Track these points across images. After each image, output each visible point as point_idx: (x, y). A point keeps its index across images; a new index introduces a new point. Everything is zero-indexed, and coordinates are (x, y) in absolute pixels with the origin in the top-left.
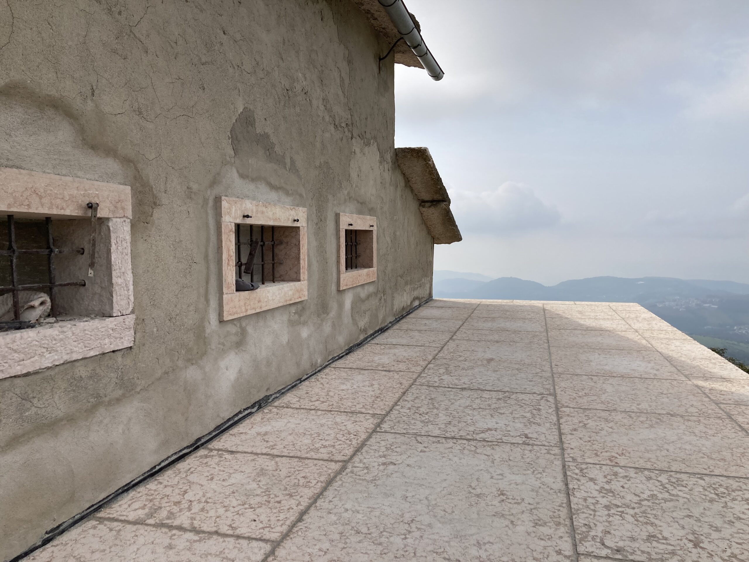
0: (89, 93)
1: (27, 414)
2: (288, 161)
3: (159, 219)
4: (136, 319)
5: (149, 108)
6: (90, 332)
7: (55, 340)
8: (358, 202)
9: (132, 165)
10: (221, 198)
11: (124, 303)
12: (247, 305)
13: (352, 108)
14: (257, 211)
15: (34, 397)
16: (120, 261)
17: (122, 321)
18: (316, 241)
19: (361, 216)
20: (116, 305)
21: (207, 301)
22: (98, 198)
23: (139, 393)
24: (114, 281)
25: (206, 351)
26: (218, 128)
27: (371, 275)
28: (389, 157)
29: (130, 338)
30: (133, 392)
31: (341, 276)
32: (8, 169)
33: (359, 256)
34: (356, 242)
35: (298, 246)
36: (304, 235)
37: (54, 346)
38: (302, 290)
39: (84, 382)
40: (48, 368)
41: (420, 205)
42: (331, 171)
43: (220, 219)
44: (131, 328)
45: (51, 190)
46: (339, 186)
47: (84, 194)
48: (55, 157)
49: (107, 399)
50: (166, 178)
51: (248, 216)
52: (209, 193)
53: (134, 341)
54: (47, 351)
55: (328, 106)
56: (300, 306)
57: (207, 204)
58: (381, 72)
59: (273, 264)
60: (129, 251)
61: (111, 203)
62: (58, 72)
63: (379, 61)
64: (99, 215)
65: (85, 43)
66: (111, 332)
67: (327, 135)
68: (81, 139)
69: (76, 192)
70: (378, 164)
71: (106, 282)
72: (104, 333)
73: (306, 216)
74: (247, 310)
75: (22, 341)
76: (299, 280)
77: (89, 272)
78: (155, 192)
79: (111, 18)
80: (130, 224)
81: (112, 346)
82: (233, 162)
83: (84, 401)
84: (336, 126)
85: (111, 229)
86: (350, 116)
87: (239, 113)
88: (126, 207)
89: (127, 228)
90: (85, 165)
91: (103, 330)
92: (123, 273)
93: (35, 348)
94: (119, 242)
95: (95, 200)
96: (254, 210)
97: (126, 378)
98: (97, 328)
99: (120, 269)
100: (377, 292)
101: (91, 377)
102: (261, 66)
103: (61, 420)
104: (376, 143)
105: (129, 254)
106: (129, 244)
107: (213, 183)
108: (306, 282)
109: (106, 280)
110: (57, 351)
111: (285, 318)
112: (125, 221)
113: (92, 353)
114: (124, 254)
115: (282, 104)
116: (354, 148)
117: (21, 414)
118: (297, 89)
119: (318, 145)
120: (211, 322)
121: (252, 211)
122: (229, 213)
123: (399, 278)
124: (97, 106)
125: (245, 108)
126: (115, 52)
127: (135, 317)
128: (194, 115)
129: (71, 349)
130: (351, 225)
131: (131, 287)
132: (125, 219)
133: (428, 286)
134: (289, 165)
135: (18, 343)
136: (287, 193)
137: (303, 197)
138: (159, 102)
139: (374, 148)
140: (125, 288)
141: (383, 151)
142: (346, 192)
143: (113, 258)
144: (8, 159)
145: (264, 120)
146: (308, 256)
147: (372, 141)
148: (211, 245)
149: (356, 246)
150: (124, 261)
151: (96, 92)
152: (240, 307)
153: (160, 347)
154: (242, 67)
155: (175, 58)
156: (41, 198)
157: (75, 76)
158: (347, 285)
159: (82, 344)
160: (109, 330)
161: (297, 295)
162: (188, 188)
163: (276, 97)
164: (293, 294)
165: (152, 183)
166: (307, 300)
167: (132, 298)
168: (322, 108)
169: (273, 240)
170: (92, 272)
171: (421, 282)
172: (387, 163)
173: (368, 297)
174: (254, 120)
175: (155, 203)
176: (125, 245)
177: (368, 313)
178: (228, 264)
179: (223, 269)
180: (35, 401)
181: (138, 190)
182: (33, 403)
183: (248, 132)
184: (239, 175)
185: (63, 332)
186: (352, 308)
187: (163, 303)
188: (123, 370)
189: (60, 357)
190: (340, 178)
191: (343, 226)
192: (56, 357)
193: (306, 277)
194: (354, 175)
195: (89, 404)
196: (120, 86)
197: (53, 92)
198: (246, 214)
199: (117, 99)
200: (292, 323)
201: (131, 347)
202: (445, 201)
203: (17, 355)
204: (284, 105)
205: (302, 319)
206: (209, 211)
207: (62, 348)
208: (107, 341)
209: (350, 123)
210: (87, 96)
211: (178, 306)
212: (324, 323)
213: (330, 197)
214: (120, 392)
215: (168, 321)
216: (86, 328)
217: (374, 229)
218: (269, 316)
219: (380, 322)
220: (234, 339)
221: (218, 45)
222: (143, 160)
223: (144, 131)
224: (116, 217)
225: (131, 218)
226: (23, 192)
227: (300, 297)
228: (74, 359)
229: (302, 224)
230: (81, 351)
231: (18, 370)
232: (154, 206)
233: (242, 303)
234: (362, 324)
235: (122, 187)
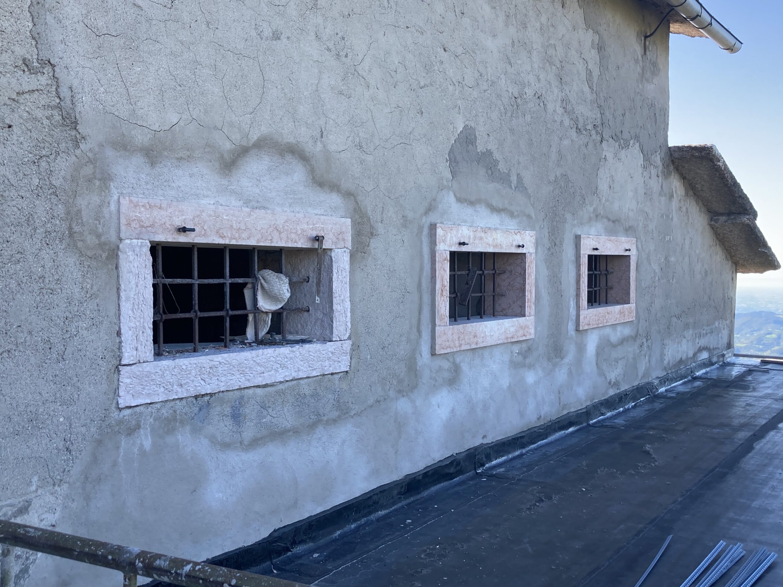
0: (319, 136)
1: (264, 420)
2: (514, 178)
3: (375, 249)
4: (352, 345)
5: (369, 141)
6: (314, 353)
7: (287, 358)
8: (609, 220)
9: (352, 197)
10: (436, 225)
11: (342, 329)
12: (461, 339)
13: (602, 104)
14: (475, 238)
15: (269, 407)
16: (340, 289)
17: (340, 345)
18: (547, 269)
19: (613, 238)
20: (336, 330)
21: (419, 332)
22: (324, 231)
23: (352, 417)
24: (334, 308)
25: (417, 384)
26: (435, 152)
27: (626, 313)
28: (657, 159)
29: (346, 363)
30: (347, 415)
31: (581, 314)
32: (258, 210)
33: (611, 288)
34: (606, 270)
35: (523, 275)
36: (531, 262)
37: (286, 363)
38: (527, 327)
39: (307, 399)
40: (281, 382)
41: (711, 220)
42: (570, 185)
43: (434, 248)
44: (347, 353)
45: (288, 226)
46: (581, 202)
47: (312, 227)
48: (291, 196)
49: (325, 418)
50: (383, 208)
51: (464, 244)
52: (424, 220)
53: (350, 366)
54: (281, 367)
55: (569, 107)
56: (524, 345)
57: (422, 232)
58: (648, 53)
59: (494, 296)
60: (348, 280)
61: (334, 235)
62: (296, 121)
63: (645, 39)
64: (324, 247)
65: (317, 91)
66: (331, 355)
67: (566, 142)
68: (312, 178)
69: (306, 226)
70: (640, 170)
71: (328, 308)
72: (324, 356)
73: (534, 241)
74: (460, 346)
75: (263, 357)
76: (524, 316)
77: (316, 299)
78: (372, 223)
79: (339, 63)
80: (349, 254)
81: (331, 369)
82: (450, 185)
83: (307, 417)
84: (578, 130)
85: (333, 259)
86: (599, 115)
87: (459, 132)
88: (346, 238)
89: (346, 258)
90: (314, 201)
91: (323, 352)
92: (342, 300)
93: (271, 363)
94: (340, 272)
95: (321, 234)
96: (472, 237)
97: (342, 401)
98: (319, 351)
99: (340, 297)
100: (636, 336)
101: (313, 396)
102: (486, 77)
103: (289, 431)
104: (638, 144)
105: (348, 283)
106: (348, 273)
107: (430, 209)
108: (532, 318)
109: (327, 306)
110: (288, 368)
111: (506, 358)
112: (345, 252)
113: (314, 374)
114: (344, 282)
115: (509, 114)
116: (604, 153)
117: (260, 420)
118: (527, 95)
119: (554, 156)
120: (423, 355)
121: (469, 238)
122: (444, 241)
123: (674, 319)
124: (324, 146)
125: (466, 127)
126: (341, 93)
127: (351, 343)
128: (411, 141)
129: (298, 368)
130: (597, 249)
131: (349, 314)
132: (345, 249)
133: (725, 333)
134: (515, 182)
135: (260, 358)
136: (512, 215)
137: (531, 218)
138: (378, 133)
139: (635, 150)
140: (344, 315)
141: (649, 153)
142: (591, 209)
143: (334, 287)
144: (258, 202)
145: (486, 136)
146: (537, 287)
147: (632, 142)
148: (425, 274)
149: (606, 275)
150: (343, 289)
151: (325, 133)
152: (453, 341)
153: (373, 375)
154: (463, 83)
155: (395, 87)
156: (280, 233)
157: (308, 122)
158: (589, 324)
159: (307, 364)
160: (329, 353)
161: (521, 332)
162: (403, 216)
163: (502, 108)
164: (516, 331)
165: (369, 213)
166: (533, 339)
167: (349, 324)
168: (560, 111)
169: (494, 269)
170: (319, 299)
171: (714, 326)
172: (656, 167)
173: (623, 341)
174: (475, 137)
175: (372, 234)
176: (344, 274)
177: (621, 363)
178: (442, 295)
179: (437, 299)
180: (270, 410)
181: (357, 222)
182: (269, 412)
183: (468, 151)
184: (456, 199)
185: (293, 352)
186: (598, 354)
187: (377, 332)
188: (339, 393)
189: (289, 373)
190: (584, 192)
191: (586, 251)
192: (287, 374)
193: (533, 312)
194: (603, 186)
195: (311, 421)
196: (344, 125)
197: (292, 140)
198: (462, 242)
199: (341, 137)
200: (515, 365)
201: (347, 372)
202: (749, 214)
203: (259, 368)
204: (512, 116)
205: (528, 361)
206: (423, 239)
207: (291, 366)
208: (327, 363)
209: (599, 122)
210: (317, 139)
211: (390, 335)
212: (557, 369)
213: (568, 216)
214: (337, 414)
215: (380, 350)
216: (310, 349)
217: (633, 254)
218: (486, 353)
219: (640, 375)
220: (446, 375)
221: (438, 64)
222: (363, 192)
223: (363, 164)
224: (338, 248)
225: (351, 249)
226: (267, 229)
227: (524, 335)
228: (300, 377)
229: (529, 249)
230: (305, 370)
231: (260, 381)
232: (370, 237)
233: (455, 337)
234: (613, 375)
235: (343, 220)
